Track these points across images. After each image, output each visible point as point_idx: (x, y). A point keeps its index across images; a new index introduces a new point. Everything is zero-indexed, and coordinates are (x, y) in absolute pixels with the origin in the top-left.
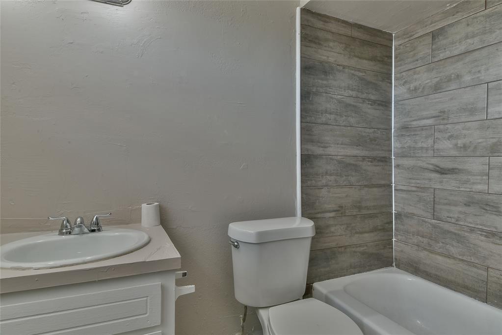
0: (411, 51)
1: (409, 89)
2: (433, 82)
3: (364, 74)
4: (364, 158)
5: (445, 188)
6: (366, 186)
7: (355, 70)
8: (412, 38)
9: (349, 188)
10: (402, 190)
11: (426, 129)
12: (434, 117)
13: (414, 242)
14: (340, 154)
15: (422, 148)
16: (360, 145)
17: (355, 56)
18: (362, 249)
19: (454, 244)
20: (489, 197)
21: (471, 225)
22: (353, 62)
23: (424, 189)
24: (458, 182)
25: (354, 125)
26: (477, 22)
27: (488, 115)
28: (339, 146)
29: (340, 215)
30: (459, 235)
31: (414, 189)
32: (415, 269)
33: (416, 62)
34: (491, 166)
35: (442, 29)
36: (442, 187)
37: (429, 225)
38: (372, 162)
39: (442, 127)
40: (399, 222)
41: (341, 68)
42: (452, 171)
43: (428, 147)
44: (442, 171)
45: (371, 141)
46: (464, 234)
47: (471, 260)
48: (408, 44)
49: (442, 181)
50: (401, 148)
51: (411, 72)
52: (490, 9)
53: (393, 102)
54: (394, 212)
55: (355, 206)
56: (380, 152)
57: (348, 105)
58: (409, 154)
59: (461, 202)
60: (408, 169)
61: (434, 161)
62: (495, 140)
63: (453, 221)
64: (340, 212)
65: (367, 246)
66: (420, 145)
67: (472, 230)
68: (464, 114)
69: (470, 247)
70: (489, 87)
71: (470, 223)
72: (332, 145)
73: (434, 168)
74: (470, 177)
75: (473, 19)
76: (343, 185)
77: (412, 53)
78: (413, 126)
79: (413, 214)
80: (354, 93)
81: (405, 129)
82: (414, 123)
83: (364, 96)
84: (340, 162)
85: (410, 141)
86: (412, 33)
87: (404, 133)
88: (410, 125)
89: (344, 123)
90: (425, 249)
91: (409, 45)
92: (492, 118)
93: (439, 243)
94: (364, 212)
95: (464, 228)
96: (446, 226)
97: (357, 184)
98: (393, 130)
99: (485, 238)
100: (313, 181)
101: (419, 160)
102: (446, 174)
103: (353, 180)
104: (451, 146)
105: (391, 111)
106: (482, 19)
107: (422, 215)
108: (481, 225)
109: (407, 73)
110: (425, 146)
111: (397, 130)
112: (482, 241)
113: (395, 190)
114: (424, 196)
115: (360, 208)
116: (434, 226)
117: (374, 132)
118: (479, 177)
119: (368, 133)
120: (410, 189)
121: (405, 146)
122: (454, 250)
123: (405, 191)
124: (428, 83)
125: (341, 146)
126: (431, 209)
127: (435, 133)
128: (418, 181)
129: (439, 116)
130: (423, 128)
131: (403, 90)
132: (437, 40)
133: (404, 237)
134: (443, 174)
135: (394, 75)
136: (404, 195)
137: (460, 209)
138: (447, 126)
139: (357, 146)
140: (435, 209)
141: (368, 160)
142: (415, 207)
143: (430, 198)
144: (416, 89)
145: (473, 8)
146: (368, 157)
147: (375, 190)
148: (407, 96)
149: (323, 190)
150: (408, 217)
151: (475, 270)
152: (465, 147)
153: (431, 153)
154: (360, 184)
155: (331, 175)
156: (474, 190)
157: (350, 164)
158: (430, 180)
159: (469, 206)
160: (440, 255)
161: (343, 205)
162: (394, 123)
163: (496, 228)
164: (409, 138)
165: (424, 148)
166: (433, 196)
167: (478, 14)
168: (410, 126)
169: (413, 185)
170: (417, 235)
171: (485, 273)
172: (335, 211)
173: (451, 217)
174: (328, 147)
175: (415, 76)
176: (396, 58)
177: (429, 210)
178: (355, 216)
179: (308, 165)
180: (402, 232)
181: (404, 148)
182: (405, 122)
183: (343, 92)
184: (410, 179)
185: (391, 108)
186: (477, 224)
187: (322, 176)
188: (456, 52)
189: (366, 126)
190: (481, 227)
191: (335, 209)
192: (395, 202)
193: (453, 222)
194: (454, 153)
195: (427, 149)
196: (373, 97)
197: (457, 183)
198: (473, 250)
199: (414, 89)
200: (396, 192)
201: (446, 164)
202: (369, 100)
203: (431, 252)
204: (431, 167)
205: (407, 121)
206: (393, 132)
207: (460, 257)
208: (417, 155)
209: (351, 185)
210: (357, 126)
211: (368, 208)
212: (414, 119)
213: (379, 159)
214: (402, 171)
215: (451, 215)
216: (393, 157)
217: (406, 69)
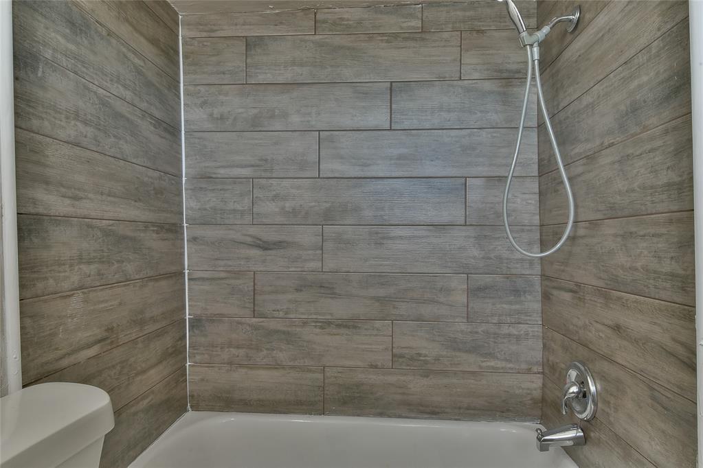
0: (213, 55)
1: (211, 115)
2: (250, 114)
3: (142, 64)
4: (147, 225)
5: (269, 269)
6: (151, 279)
7: (130, 50)
8: (213, 35)
9: (125, 285)
10: (203, 279)
11: (240, 183)
12: (253, 166)
13: (224, 360)
14: (106, 215)
15: (235, 211)
16: (140, 200)
17: (127, 21)
18: (145, 402)
19: (283, 347)
20: (324, 276)
21: (304, 317)
22: (124, 30)
23: (238, 274)
24: (286, 260)
25: (129, 159)
26: (306, 47)
27: (321, 173)
28: (104, 197)
29: (109, 347)
30: (288, 333)
31: (223, 275)
32: (226, 402)
33: (222, 75)
34: (325, 238)
35: (261, 38)
36: (265, 269)
37: (248, 328)
38: (157, 234)
39: (263, 181)
40: (197, 332)
41: (104, 33)
42: (279, 245)
43: (245, 210)
44: (265, 246)
45: (156, 194)
46: (296, 331)
47: (305, 363)
48: (207, 42)
49: (265, 260)
50: (199, 209)
51: (213, 89)
52: (321, 37)
53: (183, 132)
54: (187, 317)
55: (134, 321)
56: (169, 215)
57: (118, 116)
58: (213, 220)
59: (291, 287)
60: (213, 243)
61: (253, 231)
62: (328, 205)
63: (281, 314)
64: (109, 341)
65: (153, 392)
66: (231, 206)
67: (305, 324)
68: (293, 168)
69: (303, 346)
70: (321, 137)
71: (303, 314)
72: (90, 195)
73: (253, 242)
74: (301, 252)
75: (301, 41)
76: (114, 281)
77: (214, 59)
78: (219, 176)
79: (222, 315)
80: (128, 95)
81: (204, 179)
82: (222, 171)
83: (144, 105)
84: (107, 233)
85: (214, 199)
86: (215, 28)
87: (203, 186)
88: (215, 174)
89: (112, 150)
90: (241, 366)
91: (209, 44)
92: (325, 176)
93: (261, 350)
94: (150, 328)
95: (295, 322)
96: (272, 324)
97: (137, 277)
98: (184, 179)
99: (320, 330)
100: (51, 281)
101: (230, 229)
102: (270, 249)
103: (130, 268)
104: (277, 210)
105: (181, 146)
106: (311, 45)
107: (236, 314)
108: (316, 314)
109: (207, 88)
110: (239, 207)
111: (190, 179)
112: (317, 334)
113: (189, 279)
114: (240, 285)
115: (141, 323)
116: (256, 328)
117: (160, 178)
118: (310, 252)
119: (151, 178)
120: (217, 275)
121: (207, 207)
122: (282, 356)
123: (208, 279)
124: (242, 113)
125: (109, 198)
126: (249, 303)
127: (254, 191)
128: (230, 263)
129: (257, 166)
130: (235, 179)
131: (200, 114)
132: (253, 52)
133: (206, 356)
134: (266, 249)
135: (184, 85)
136: (206, 287)
137: (290, 296)
138: (270, 181)
139: (136, 201)
140: (256, 302)
141: (152, 228)
142: (225, 303)
143: (248, 287)
144: (222, 118)
145: (301, 27)
146: (153, 224)
147: (163, 283)
148: (208, 126)
149: (73, 299)
150: (213, 321)
151: (310, 375)
152: (295, 212)
153: (248, 219)
154: (141, 276)
155: (89, 263)
156: (306, 269)
157: (125, 238)
158: (248, 259)
159: (301, 291)
160: (264, 368)
161: (115, 325)
162: (186, 168)
163: (331, 314)
164: (214, 195)
165: (239, 210)
166: (253, 284)
167: (307, 37)
168: (214, 176)
169: (221, 269)
170: (228, 348)
171: (320, 376)
172: (99, 341)
173: (278, 311)
174: (82, 198)
175: (221, 98)
176: (185, 57)
177: (247, 305)
178: (134, 341)
179: (35, 240)
180: (202, 348)
181: (205, 209)
182: (205, 167)
183: (109, 85)
184: (217, 259)
185: (181, 140)
186: (311, 314)
187: (71, 266)
188: (281, 80)
189: (148, 165)
190: (315, 317)
191: (99, 337)
192: (189, 299)
193: (280, 316)
194: (279, 219)
195: (242, 213)
196: (157, 114)
197: (284, 262)
198: (306, 349)
199: (219, 116)
200: (192, 282)
201: (270, 235)
202: (151, 116)
203: (251, 368)
204: (249, 240)
205: (208, 167)
206: (184, 182)
207: (291, 364)
208: (227, 222)
209: (127, 280)
210: (134, 161)
211: (154, 320)
212: (219, 164)
213: (167, 226)
214: (203, 247)
215: (279, 307)
216: (185, 225)
217: (205, 82)
